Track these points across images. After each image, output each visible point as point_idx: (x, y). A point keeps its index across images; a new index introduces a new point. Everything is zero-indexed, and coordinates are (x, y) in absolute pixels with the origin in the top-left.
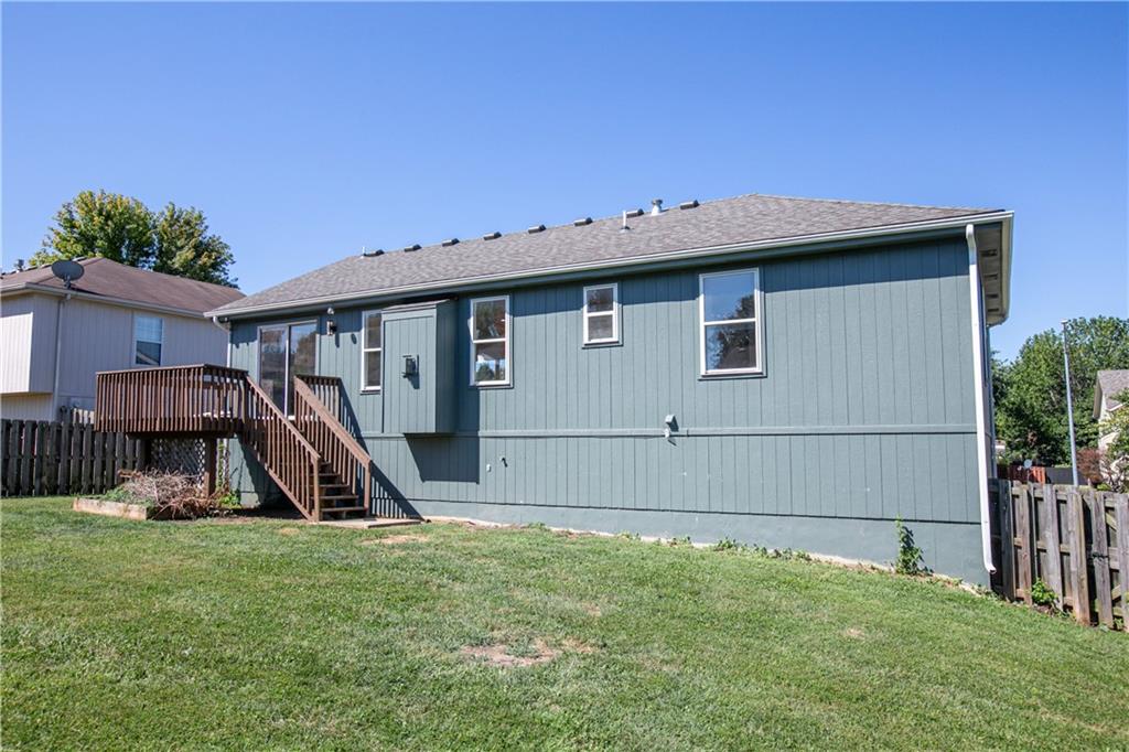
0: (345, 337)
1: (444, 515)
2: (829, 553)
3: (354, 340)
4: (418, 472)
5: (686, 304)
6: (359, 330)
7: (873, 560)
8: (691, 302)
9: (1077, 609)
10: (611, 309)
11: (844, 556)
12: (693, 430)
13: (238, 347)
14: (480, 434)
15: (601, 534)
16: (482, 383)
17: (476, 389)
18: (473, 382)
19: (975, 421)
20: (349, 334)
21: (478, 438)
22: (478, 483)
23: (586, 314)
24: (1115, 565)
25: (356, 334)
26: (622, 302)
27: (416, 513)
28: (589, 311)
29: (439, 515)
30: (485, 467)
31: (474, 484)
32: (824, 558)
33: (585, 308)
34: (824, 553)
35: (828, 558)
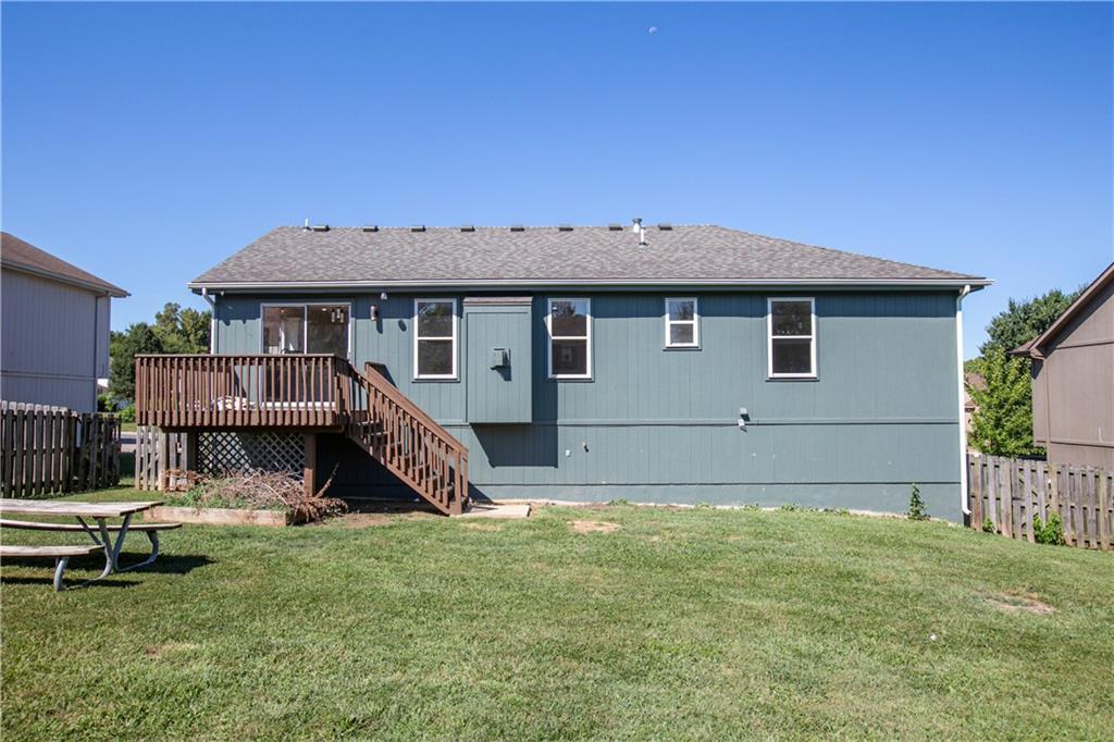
0: (390, 324)
1: (517, 497)
2: (863, 509)
3: (403, 327)
4: (487, 459)
5: (756, 320)
6: (411, 316)
7: (892, 511)
8: (760, 319)
9: (1004, 533)
10: (692, 319)
11: (873, 510)
12: (762, 420)
13: (228, 324)
14: (559, 422)
15: (681, 505)
16: (559, 376)
17: (555, 381)
18: (550, 375)
19: (958, 415)
20: (397, 320)
21: (556, 426)
22: (556, 467)
23: (668, 321)
24: (1023, 504)
25: (405, 321)
26: (701, 314)
27: (486, 498)
28: (671, 319)
29: (513, 498)
30: (565, 452)
31: (553, 468)
32: (859, 512)
33: (667, 316)
34: (860, 509)
35: (862, 512)
